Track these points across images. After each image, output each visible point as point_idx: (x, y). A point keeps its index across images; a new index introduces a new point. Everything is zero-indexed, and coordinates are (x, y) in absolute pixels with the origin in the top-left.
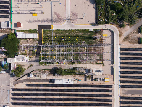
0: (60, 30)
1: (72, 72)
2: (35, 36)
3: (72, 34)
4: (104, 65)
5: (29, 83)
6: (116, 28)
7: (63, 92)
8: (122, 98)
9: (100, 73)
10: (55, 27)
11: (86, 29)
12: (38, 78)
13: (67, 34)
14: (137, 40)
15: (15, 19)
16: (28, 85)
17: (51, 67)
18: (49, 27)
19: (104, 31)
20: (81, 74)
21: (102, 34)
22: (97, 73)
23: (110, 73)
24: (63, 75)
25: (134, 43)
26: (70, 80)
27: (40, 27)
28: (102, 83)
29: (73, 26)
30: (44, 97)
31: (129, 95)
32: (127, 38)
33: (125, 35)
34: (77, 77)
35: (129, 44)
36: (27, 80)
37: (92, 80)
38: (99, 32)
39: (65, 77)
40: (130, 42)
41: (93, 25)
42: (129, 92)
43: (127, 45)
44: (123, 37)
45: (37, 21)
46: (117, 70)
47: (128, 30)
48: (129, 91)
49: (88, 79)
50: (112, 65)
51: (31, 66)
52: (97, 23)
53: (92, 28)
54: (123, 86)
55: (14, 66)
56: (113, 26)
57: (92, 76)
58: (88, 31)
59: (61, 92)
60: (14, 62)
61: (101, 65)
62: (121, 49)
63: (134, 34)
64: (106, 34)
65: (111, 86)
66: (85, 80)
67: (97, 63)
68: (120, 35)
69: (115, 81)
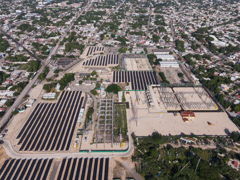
0: (126, 113)
2: (120, 101)
3: (123, 121)
4: (91, 144)
5: (84, 98)
6: (131, 154)
8: (51, 161)
9: (83, 140)
11: (128, 130)
12: (87, 102)
13: (123, 117)
14: (118, 175)
15: (132, 92)
17: (95, 108)
18: (128, 107)
19: (127, 144)
20: (85, 126)
21: (123, 142)
23: (82, 149)
24: (86, 115)
25: (114, 172)
26: (81, 119)
27: (128, 103)
28: (73, 143)
29: (130, 121)
30: (71, 105)
31: (51, 170)
32: (120, 165)
33: (124, 162)
34: (83, 124)
35: (113, 167)
36: (86, 97)
37: (78, 134)
38: (126, 139)
39: (85, 117)
40: (116, 168)
41: (133, 134)
42: (55, 169)
43: (112, 165)
44: (121, 161)
45: (132, 102)
46: (84, 155)
47: (130, 165)
48: (57, 167)
50: (90, 151)
51: (97, 99)
53: (129, 134)
54: (64, 160)
55: (99, 91)
56: (133, 152)
57: (82, 134)
59: (72, 114)
60: (101, 91)
61: (92, 142)
62: (107, 160)
63: (125, 173)
64: (124, 146)
65: (67, 149)
66: (79, 130)
67: (94, 138)
68: (123, 158)
69: (73, 153)
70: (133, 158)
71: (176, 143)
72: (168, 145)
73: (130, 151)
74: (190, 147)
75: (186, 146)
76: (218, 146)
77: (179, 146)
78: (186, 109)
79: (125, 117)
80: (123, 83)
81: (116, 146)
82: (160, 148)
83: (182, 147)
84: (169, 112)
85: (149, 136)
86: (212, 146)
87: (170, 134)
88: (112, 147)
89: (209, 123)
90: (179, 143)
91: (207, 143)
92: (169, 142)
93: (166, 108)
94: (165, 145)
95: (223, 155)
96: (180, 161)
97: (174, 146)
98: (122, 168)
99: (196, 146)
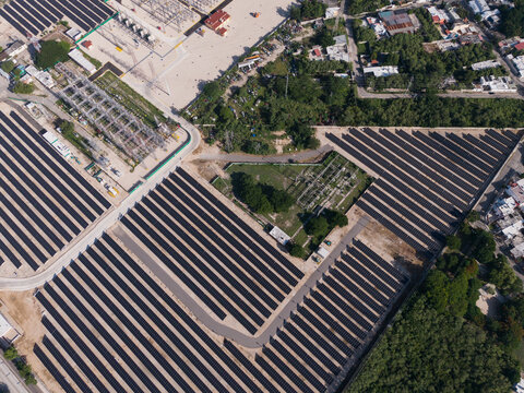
0: (127, 85)
1: (81, 144)
2: (93, 71)
3: (137, 101)
4: (131, 171)
5: (17, 113)
6: (200, 138)
7: (40, 159)
8: (105, 236)
9: (114, 177)
10: (126, 78)
11: (161, 109)
12: (34, 116)
13: (131, 97)
14: (211, 175)
15: (93, 36)
16: (13, 114)
17: (65, 116)
18: (119, 73)
19: (180, 130)
20: (89, 156)
21: (173, 131)
22: (111, 173)
23: (127, 189)
24: (66, 138)
25: (204, 175)
26: (68, 151)
27: (109, 65)
28: (103, 192)
29: (147, 93)
30: (11, 144)
31: (121, 244)
32: (201, 162)
33: (202, 155)
34: (81, 157)
35: (196, 172)
36: (19, 108)
37: (95, 175)
38: (174, 125)
39: (67, 143)
40: (200, 170)
41: (174, 111)
42: (125, 238)
43: (192, 171)
44: (197, 157)
45: (113, 57)
46: (141, 191)
47: (213, 152)
48: (126, 235)
49: (90, 171)
50: (142, 180)
51: (44, 96)
52: (181, 113)
53: (168, 114)
54: (124, 220)
55: (28, 80)
56: (199, 134)
57: (101, 171)
58: (160, 114)
59: (37, 157)
60: (33, 75)
61: (131, 168)
62: (179, 170)
63: (217, 166)
64: (181, 135)
65: (108, 205)
66: (87, 169)
67: (126, 161)
68: (196, 152)
69: (123, 204)
70: (208, 141)
71: (239, 77)
72: (232, 89)
73: (195, 135)
74: (260, 70)
75: (253, 72)
76: (285, 43)
77: (245, 79)
78: (207, 10)
79: (134, 93)
80: (51, 28)
81: (171, 145)
82: (226, 100)
83: (250, 78)
84: (188, 33)
85: (198, 96)
86: (280, 49)
87: (220, 71)
88: (165, 150)
89: (254, 15)
90: (242, 74)
91: (271, 48)
92: (230, 82)
93: (179, 31)
94: (228, 91)
95: (299, 52)
96: (260, 98)
97: (239, 84)
98: (207, 164)
99: (263, 64)
